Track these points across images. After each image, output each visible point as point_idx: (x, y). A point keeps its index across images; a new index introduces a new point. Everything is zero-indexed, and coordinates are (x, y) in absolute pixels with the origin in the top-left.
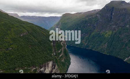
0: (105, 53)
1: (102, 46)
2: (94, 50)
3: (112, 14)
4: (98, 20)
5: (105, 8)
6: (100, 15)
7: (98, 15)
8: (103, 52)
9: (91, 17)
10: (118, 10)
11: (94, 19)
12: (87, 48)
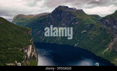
0: (60, 43)
1: (57, 39)
2: (51, 42)
3: (61, 15)
4: (51, 19)
5: (56, 11)
6: (52, 15)
7: (50, 16)
8: (59, 43)
9: (44, 17)
10: (65, 12)
11: (48, 19)
12: (45, 42)
